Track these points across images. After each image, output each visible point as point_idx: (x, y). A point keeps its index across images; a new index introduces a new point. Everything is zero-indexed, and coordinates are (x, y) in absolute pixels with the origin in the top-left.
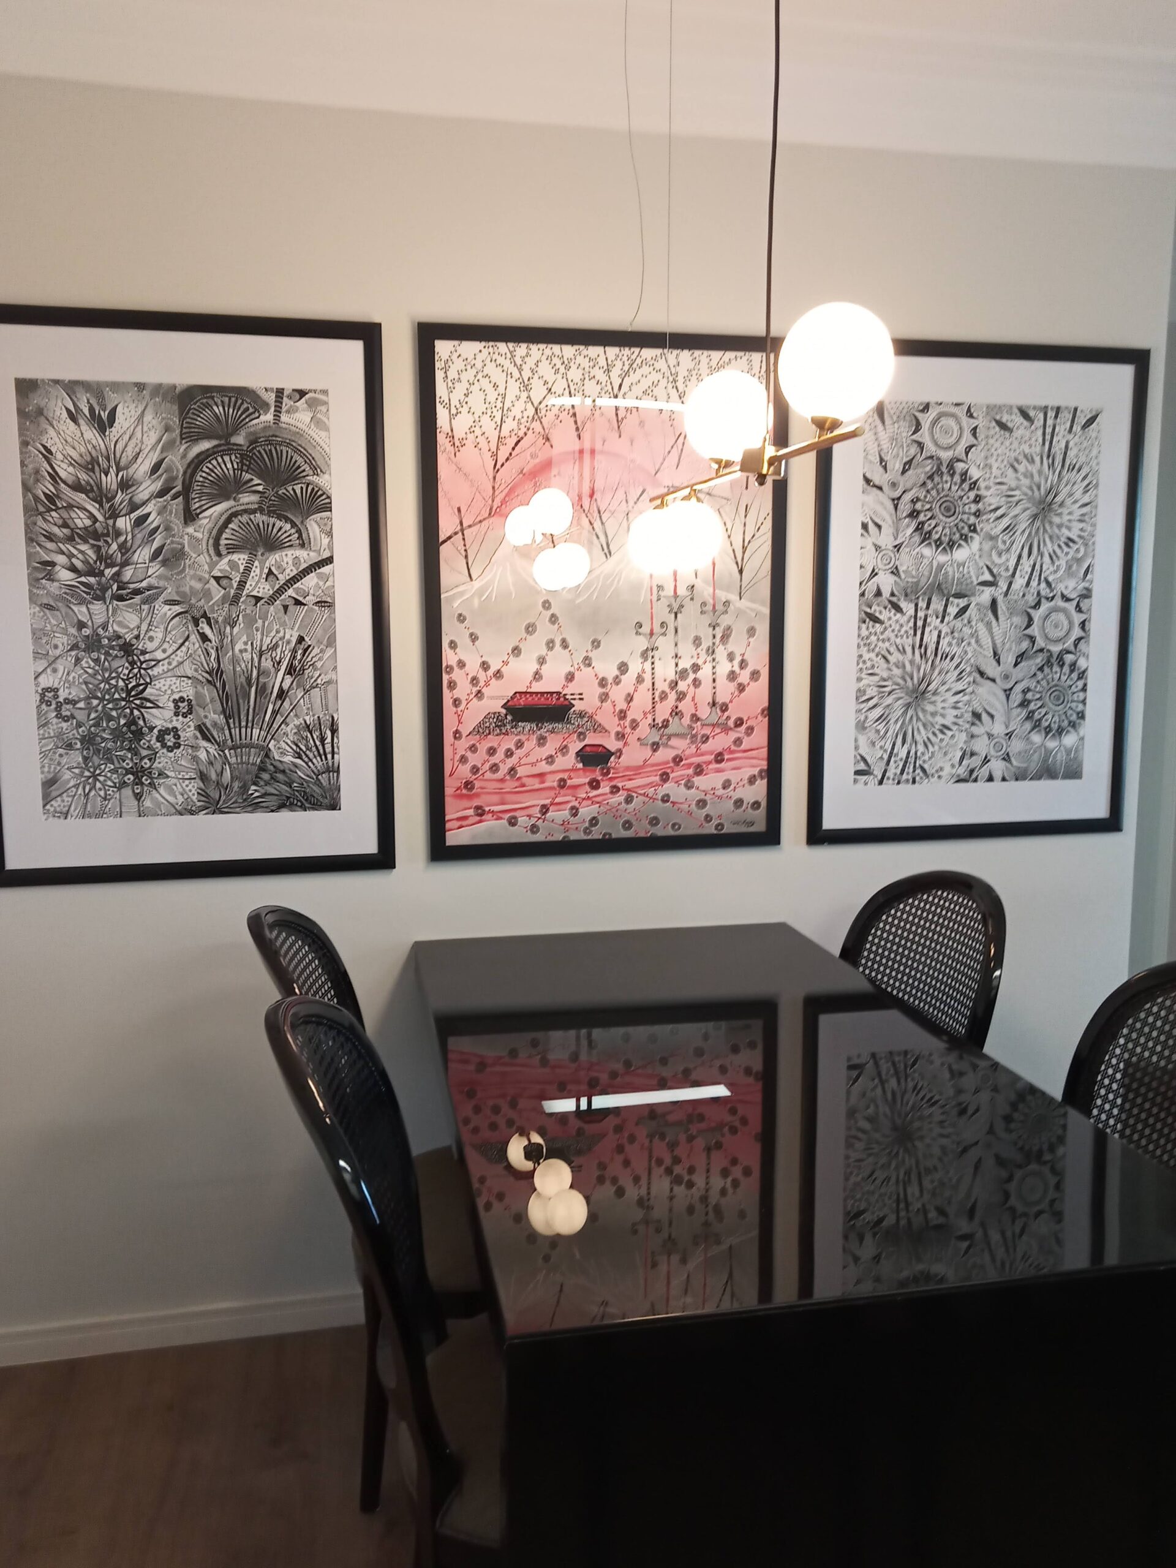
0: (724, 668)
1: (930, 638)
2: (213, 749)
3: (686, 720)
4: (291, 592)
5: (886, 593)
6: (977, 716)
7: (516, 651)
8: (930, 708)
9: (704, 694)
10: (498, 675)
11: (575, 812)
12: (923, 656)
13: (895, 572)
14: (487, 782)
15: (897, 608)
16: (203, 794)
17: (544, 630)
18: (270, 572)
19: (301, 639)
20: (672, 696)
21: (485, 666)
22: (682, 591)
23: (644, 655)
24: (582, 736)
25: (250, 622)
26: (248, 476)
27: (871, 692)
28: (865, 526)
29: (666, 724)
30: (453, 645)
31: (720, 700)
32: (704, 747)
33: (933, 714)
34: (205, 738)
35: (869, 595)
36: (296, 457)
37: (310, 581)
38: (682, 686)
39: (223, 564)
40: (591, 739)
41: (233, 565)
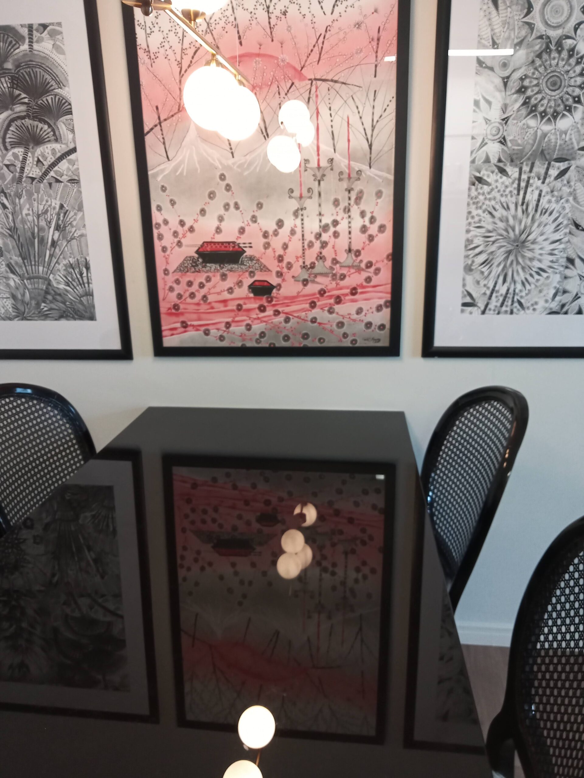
0: (358, 222)
1: (532, 197)
2: (17, 279)
3: (328, 263)
4: (52, 174)
5: (494, 160)
6: (571, 261)
7: (203, 212)
8: (529, 254)
9: (342, 243)
10: (191, 229)
11: (249, 327)
12: (525, 212)
13: (503, 141)
14: (188, 305)
15: (502, 171)
16: (15, 308)
17: (222, 196)
18: (39, 161)
19: (62, 206)
20: (317, 245)
21: (182, 223)
22: (324, 163)
23: (296, 214)
24: (252, 274)
25: (30, 194)
26: (17, 92)
27: (478, 241)
28: (477, 103)
29: (313, 266)
30: (159, 208)
31: (354, 247)
32: (342, 283)
33: (531, 259)
34: (13, 272)
35: (479, 162)
36: (47, 76)
37: (64, 165)
38: (325, 237)
39: (9, 156)
40: (259, 276)
41: (15, 156)
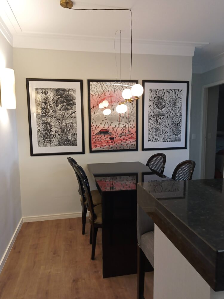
0: (130, 126)
1: (159, 122)
2: (60, 137)
3: (125, 133)
4: (71, 116)
5: (152, 115)
6: (166, 132)
7: (101, 124)
9: (127, 130)
10: (99, 127)
11: (109, 146)
12: (158, 124)
13: (154, 112)
14: (97, 142)
15: (154, 118)
16: (59, 143)
17: (105, 121)
18: (68, 113)
19: (72, 122)
20: (123, 130)
21: (97, 126)
22: (124, 115)
23: (119, 124)
24: (110, 136)
25: (65, 120)
26: (65, 100)
27: (150, 129)
28: (149, 106)
29: (122, 134)
30: (92, 123)
31: (129, 130)
32: (127, 137)
33: (159, 132)
34: (59, 136)
35: (150, 116)
36: (71, 98)
37: (73, 114)
38: (124, 128)
39: (62, 112)
40: (111, 136)
41: (63, 112)
